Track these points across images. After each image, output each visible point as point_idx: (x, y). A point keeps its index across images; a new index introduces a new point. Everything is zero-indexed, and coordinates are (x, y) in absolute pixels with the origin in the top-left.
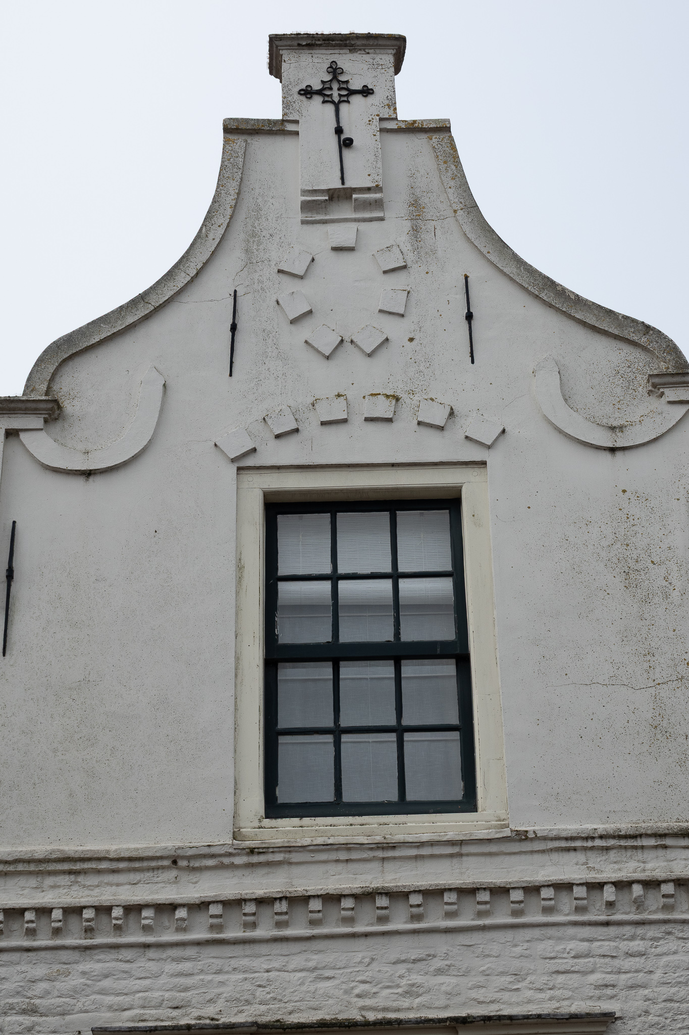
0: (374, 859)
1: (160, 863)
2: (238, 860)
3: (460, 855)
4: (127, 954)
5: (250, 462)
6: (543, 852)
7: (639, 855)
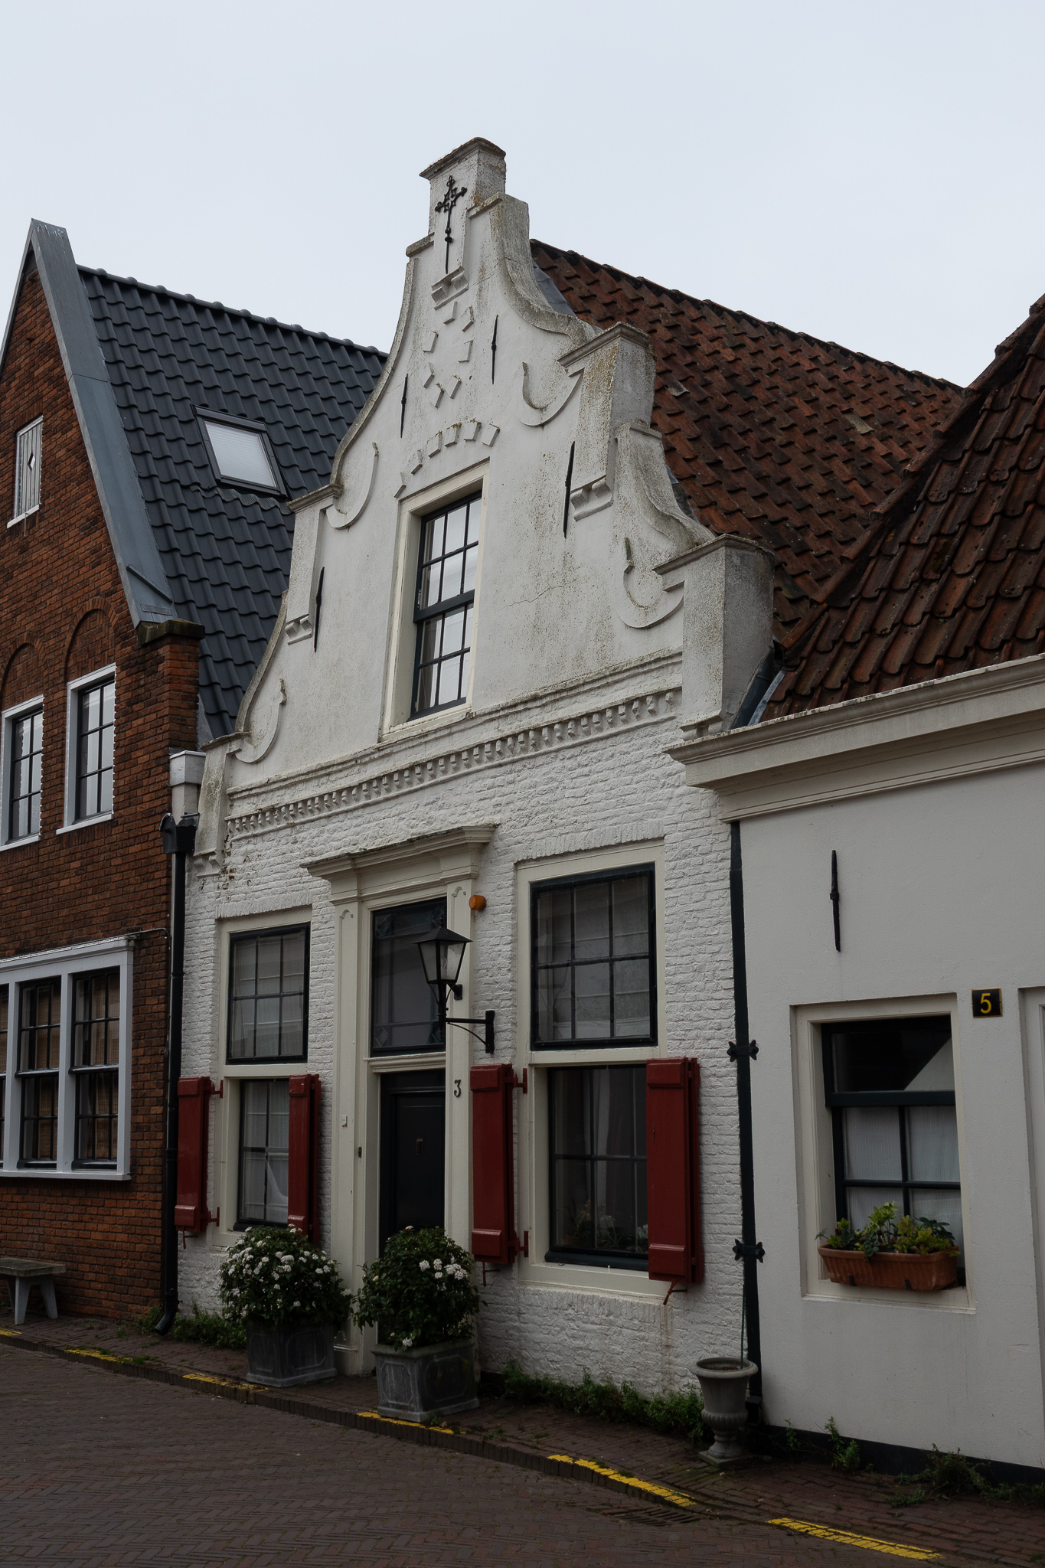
0: (421, 744)
1: (350, 764)
2: (376, 756)
3: (450, 734)
4: (341, 817)
5: (403, 496)
6: (481, 724)
7: (519, 716)
